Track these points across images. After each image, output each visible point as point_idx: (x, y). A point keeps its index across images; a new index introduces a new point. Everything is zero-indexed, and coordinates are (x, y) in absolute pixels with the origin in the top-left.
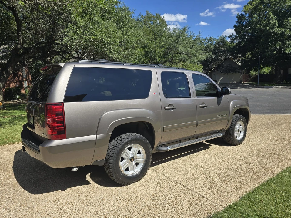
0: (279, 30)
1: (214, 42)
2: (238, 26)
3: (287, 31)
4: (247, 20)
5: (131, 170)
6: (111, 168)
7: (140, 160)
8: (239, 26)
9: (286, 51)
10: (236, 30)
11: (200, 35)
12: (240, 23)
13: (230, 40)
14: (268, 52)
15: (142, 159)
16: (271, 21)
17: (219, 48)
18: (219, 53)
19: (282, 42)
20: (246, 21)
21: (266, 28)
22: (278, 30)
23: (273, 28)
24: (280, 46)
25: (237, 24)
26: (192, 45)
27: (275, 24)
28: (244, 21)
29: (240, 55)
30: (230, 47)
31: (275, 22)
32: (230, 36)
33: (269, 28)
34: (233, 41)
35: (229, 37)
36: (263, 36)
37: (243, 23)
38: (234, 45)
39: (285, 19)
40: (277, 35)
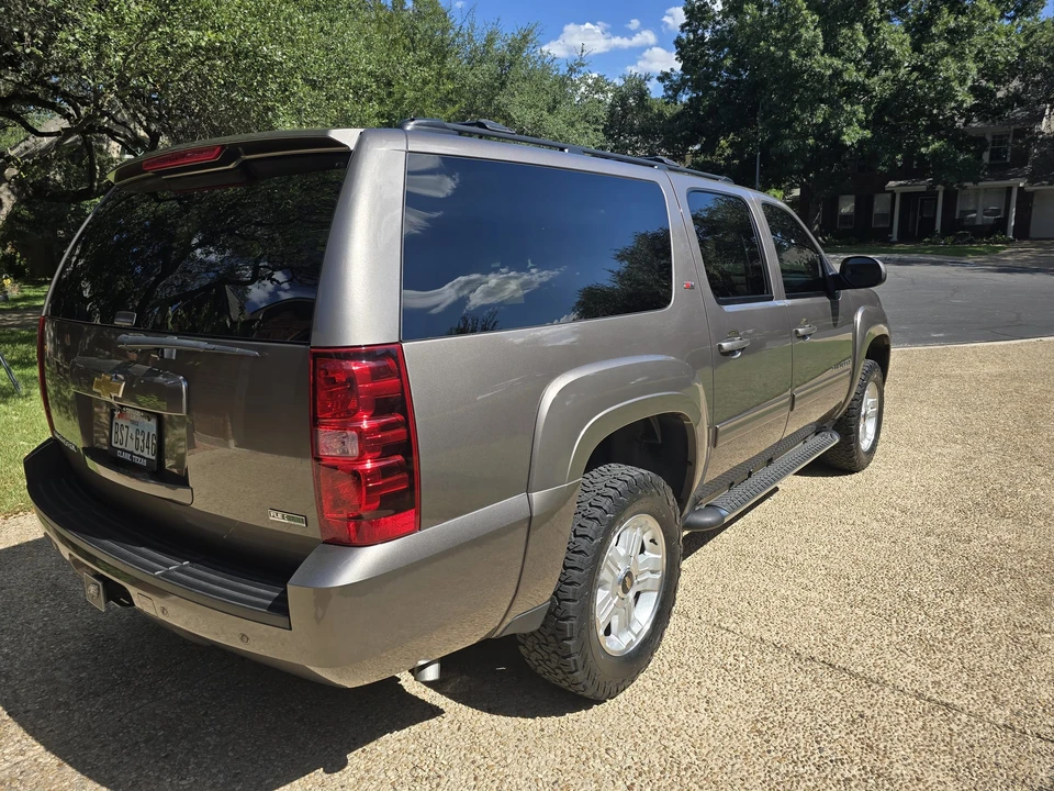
0: (826, 64)
1: (610, 95)
2: (689, 42)
3: (847, 69)
4: (718, 23)
5: (620, 630)
6: (570, 639)
7: (645, 580)
8: (693, 42)
9: (845, 137)
10: (681, 56)
11: (583, 65)
12: (695, 32)
13: (665, 91)
14: (789, 137)
15: (652, 572)
16: (802, 30)
17: (624, 117)
18: (625, 138)
19: (831, 106)
20: (713, 28)
21: (787, 55)
22: (822, 63)
23: (808, 55)
24: (824, 118)
25: (684, 36)
26: (554, 100)
27: (814, 44)
28: (706, 28)
29: (697, 147)
30: (661, 115)
31: (815, 36)
32: (664, 77)
33: (797, 55)
34: (675, 95)
35: (659, 79)
36: (776, 81)
37: (703, 34)
38: (680, 107)
39: (843, 25)
40: (819, 82)
